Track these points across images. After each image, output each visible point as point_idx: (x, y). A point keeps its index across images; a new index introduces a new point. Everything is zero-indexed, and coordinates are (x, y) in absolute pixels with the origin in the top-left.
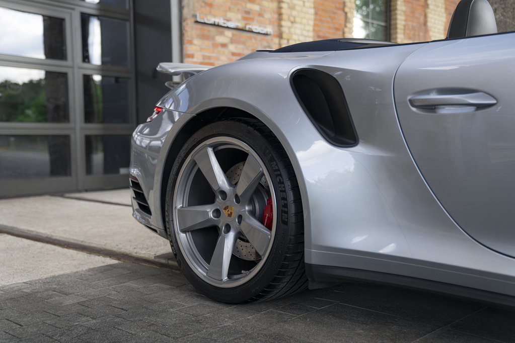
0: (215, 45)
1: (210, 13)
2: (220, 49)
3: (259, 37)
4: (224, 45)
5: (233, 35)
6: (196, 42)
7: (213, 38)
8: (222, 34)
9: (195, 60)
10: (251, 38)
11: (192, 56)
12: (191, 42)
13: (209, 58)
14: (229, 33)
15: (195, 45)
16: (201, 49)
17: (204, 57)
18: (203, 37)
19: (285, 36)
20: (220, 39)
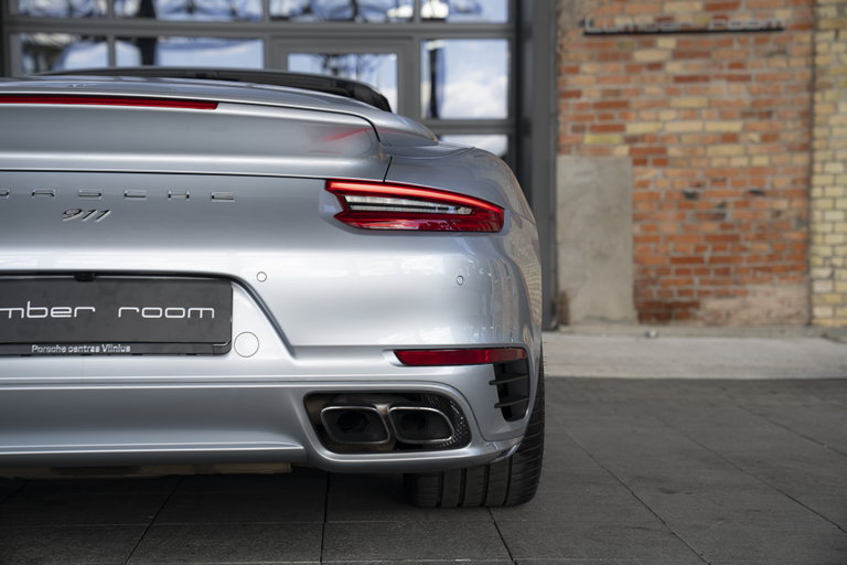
0: (634, 69)
1: (622, 13)
2: (646, 73)
3: (751, 38)
4: (655, 66)
5: (679, 44)
6: (587, 68)
7: (628, 57)
8: (650, 45)
9: (584, 100)
10: (729, 43)
11: (578, 94)
12: (575, 71)
13: (617, 93)
14: (668, 43)
15: (585, 74)
16: (600, 80)
17: (606, 93)
18: (604, 58)
19: (823, 24)
20: (643, 56)
